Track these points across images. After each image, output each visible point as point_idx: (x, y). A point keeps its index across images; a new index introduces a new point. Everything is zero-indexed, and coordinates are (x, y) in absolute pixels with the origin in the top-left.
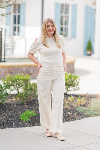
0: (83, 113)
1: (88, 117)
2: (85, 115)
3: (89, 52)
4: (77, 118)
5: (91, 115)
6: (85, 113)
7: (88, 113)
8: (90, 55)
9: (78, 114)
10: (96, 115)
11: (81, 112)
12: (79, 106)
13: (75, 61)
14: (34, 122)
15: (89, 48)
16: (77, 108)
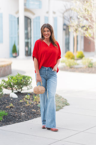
3: (14, 55)
8: (15, 57)
12: (38, 103)
13: (12, 63)
14: (7, 121)
15: (15, 51)
16: (38, 105)
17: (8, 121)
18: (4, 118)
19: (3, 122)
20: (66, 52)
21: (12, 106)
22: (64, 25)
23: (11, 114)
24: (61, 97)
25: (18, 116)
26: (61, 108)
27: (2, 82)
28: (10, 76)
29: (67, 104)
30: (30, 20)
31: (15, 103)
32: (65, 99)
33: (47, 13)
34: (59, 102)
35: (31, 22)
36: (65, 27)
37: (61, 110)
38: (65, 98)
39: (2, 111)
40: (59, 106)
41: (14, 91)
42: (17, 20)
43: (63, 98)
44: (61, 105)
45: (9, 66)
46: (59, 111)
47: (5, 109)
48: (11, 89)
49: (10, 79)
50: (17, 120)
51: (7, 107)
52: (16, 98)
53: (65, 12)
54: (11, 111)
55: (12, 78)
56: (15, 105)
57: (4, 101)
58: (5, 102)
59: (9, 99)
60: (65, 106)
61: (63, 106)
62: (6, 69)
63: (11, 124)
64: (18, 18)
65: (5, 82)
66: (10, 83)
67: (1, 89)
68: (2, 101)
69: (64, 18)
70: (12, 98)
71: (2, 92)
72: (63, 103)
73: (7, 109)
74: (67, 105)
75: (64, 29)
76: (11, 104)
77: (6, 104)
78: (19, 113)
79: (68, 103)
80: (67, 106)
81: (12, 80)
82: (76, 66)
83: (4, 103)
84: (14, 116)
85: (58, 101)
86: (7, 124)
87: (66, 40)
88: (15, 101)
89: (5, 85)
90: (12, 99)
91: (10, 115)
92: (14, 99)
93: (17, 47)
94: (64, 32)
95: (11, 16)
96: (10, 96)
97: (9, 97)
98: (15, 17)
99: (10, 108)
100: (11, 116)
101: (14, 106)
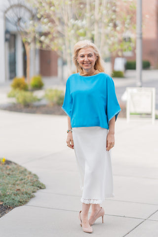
29: (40, 186)
32: (35, 175)
34: (24, 183)
36: (8, 36)
37: (32, 202)
38: (34, 171)
40: (26, 193)
43: (30, 173)
44: (28, 188)
46: (28, 204)
60: (38, 190)
61: (34, 192)
72: (33, 185)
74: (41, 188)
75: (6, 40)
79: (43, 185)
80: (42, 190)
82: (37, 103)
85: (22, 179)
87: (10, 57)
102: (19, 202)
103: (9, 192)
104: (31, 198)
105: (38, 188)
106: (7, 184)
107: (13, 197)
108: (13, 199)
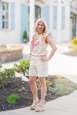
0: (56, 93)
1: (60, 96)
2: (57, 94)
3: (25, 40)
4: (52, 98)
5: (62, 94)
6: (57, 93)
7: (59, 93)
8: (26, 42)
9: (52, 94)
10: (66, 94)
11: (54, 92)
12: (48, 87)
13: (23, 48)
14: (19, 104)
15: (25, 37)
16: (48, 89)
17: (21, 105)
18: (16, 101)
19: (16, 105)
20: (73, 39)
21: (24, 90)
22: (72, 13)
23: (24, 98)
24: (71, 81)
25: (30, 99)
26: (72, 92)
27: (15, 66)
28: (22, 60)
30: (40, 8)
31: (27, 87)
32: (75, 84)
33: (56, 2)
34: (69, 86)
35: (40, 10)
37: (71, 94)
38: (75, 82)
39: (15, 94)
40: (69, 90)
41: (25, 75)
42: (27, 8)
43: (73, 83)
44: (71, 89)
45: (21, 51)
46: (69, 95)
47: (17, 92)
48: (23, 72)
49: (22, 63)
50: (29, 103)
51: (19, 90)
52: (28, 82)
53: (72, 2)
54: (24, 95)
55: (24, 63)
56: (27, 88)
57: (16, 85)
58: (18, 85)
59: (21, 83)
60: (75, 90)
61: (73, 90)
62: (18, 53)
63: (23, 107)
64: (29, 7)
65: (17, 66)
66: (22, 67)
67: (14, 73)
68: (14, 84)
69: (71, 7)
70: (24, 81)
71: (14, 76)
72: (73, 88)
73: (19, 92)
75: (71, 18)
76: (23, 88)
77: (19, 87)
78: (31, 96)
81: (24, 65)
83: (17, 87)
84: (26, 100)
85: (68, 85)
86: (20, 108)
87: (73, 27)
88: (27, 84)
89: (17, 69)
90: (24, 83)
91: (22, 99)
92: (26, 82)
93: (28, 33)
94: (71, 20)
95: (22, 5)
96: (22, 79)
97: (21, 81)
98: (26, 6)
99: (23, 91)
100: (24, 99)
101: (26, 90)
102: (65, 93)
103: (61, 89)
104: (71, 93)
105: (76, 89)
106: (61, 86)
107: (62, 91)
108: (62, 92)
